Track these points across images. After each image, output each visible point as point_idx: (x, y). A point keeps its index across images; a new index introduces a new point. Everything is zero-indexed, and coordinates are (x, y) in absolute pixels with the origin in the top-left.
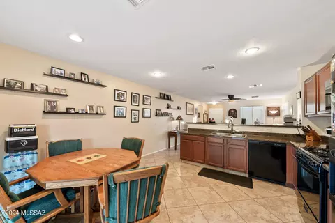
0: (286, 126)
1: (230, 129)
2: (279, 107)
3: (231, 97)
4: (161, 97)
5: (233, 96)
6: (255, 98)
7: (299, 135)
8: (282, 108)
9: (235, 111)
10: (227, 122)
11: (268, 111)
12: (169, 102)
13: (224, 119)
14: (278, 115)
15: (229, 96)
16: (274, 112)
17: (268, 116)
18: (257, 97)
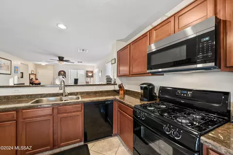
0: (108, 84)
1: (61, 91)
3: (61, 59)
5: (63, 58)
6: (80, 64)
7: (115, 91)
8: (94, 72)
9: (65, 72)
10: (58, 82)
11: (87, 74)
13: (54, 79)
14: (92, 76)
15: (59, 57)
16: (90, 74)
17: (87, 77)
18: (81, 62)
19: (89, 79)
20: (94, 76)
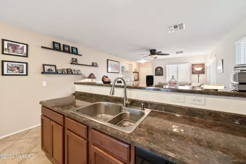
2: (203, 64)
3: (153, 52)
4: (54, 49)
5: (155, 50)
6: (180, 55)
8: (207, 65)
9: (161, 69)
11: (193, 68)
12: (75, 56)
14: (203, 72)
15: (151, 51)
16: (199, 69)
17: (193, 73)
18: (182, 52)
19: (196, 76)
20: (207, 71)
